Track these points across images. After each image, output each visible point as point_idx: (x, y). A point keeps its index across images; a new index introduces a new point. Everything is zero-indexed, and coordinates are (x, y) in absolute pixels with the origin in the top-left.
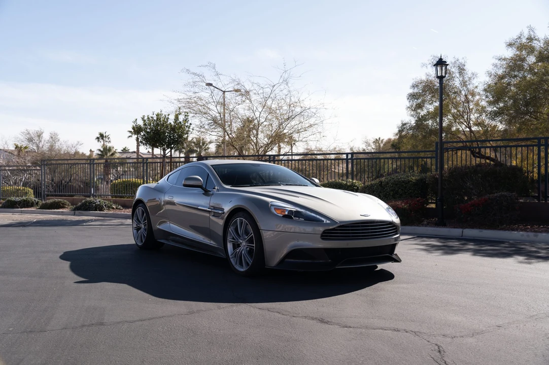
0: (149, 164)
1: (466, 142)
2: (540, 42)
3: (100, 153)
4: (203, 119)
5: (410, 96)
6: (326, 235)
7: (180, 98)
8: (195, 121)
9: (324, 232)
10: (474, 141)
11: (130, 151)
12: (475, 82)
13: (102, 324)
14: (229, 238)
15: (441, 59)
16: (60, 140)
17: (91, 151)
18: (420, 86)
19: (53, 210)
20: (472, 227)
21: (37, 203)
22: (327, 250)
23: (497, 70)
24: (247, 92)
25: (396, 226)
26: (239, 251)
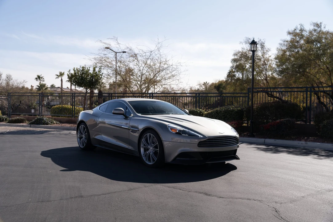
0: (76, 97)
1: (264, 88)
2: (307, 32)
3: (38, 88)
4: (109, 71)
5: (233, 60)
6: (201, 144)
7: (95, 57)
8: (105, 72)
9: (199, 143)
10: (269, 88)
11: (56, 87)
12: (270, 53)
13: (82, 197)
14: (142, 145)
15: (254, 41)
16: (13, 79)
17: (32, 86)
18: (239, 55)
19: (17, 124)
20: (270, 138)
21: (6, 119)
22: (201, 153)
23: (282, 47)
24: (136, 55)
25: (237, 139)
26: (148, 153)
